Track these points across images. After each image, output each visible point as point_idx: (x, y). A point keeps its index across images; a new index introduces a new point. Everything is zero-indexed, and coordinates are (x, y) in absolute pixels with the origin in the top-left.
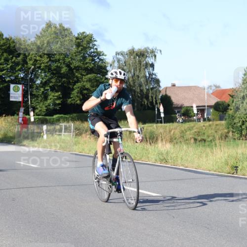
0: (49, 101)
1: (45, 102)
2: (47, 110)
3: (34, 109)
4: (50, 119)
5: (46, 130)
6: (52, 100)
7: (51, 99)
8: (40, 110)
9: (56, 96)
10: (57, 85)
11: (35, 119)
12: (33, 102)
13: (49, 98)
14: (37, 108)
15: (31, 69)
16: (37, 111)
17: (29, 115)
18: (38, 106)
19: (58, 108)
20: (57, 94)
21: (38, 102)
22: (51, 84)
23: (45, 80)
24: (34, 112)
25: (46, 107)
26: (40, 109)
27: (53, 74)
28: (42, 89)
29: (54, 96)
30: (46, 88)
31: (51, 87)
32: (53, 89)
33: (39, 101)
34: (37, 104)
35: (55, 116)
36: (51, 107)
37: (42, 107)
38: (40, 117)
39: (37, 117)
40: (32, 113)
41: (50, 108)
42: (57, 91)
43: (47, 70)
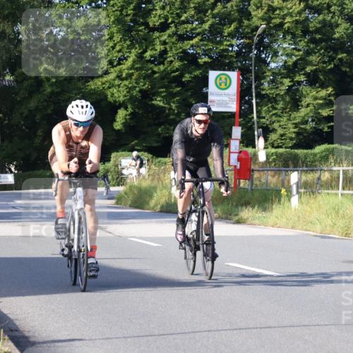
0: (303, 112)
1: (294, 114)
2: (298, 134)
3: (266, 131)
4: (306, 156)
5: (297, 184)
6: (311, 107)
7: (308, 105)
8: (282, 135)
9: (321, 98)
10: (323, 71)
11: (267, 156)
12: (264, 115)
13: (303, 103)
14: (274, 130)
15: (260, 31)
16: (273, 137)
17: (254, 147)
18: (276, 125)
19: (326, 129)
20: (323, 93)
21: (276, 115)
22: (308, 69)
23: (294, 59)
24: (266, 140)
25: (296, 125)
26: (280, 131)
27: (313, 41)
28: (287, 82)
29: (316, 98)
30: (297, 78)
31: (307, 75)
32: (313, 80)
33: (279, 112)
34: (274, 118)
35: (319, 149)
36: (310, 126)
37: (286, 126)
38: (280, 150)
39: (274, 150)
40: (260, 143)
41: (305, 130)
42: (323, 86)
43: (299, 32)
